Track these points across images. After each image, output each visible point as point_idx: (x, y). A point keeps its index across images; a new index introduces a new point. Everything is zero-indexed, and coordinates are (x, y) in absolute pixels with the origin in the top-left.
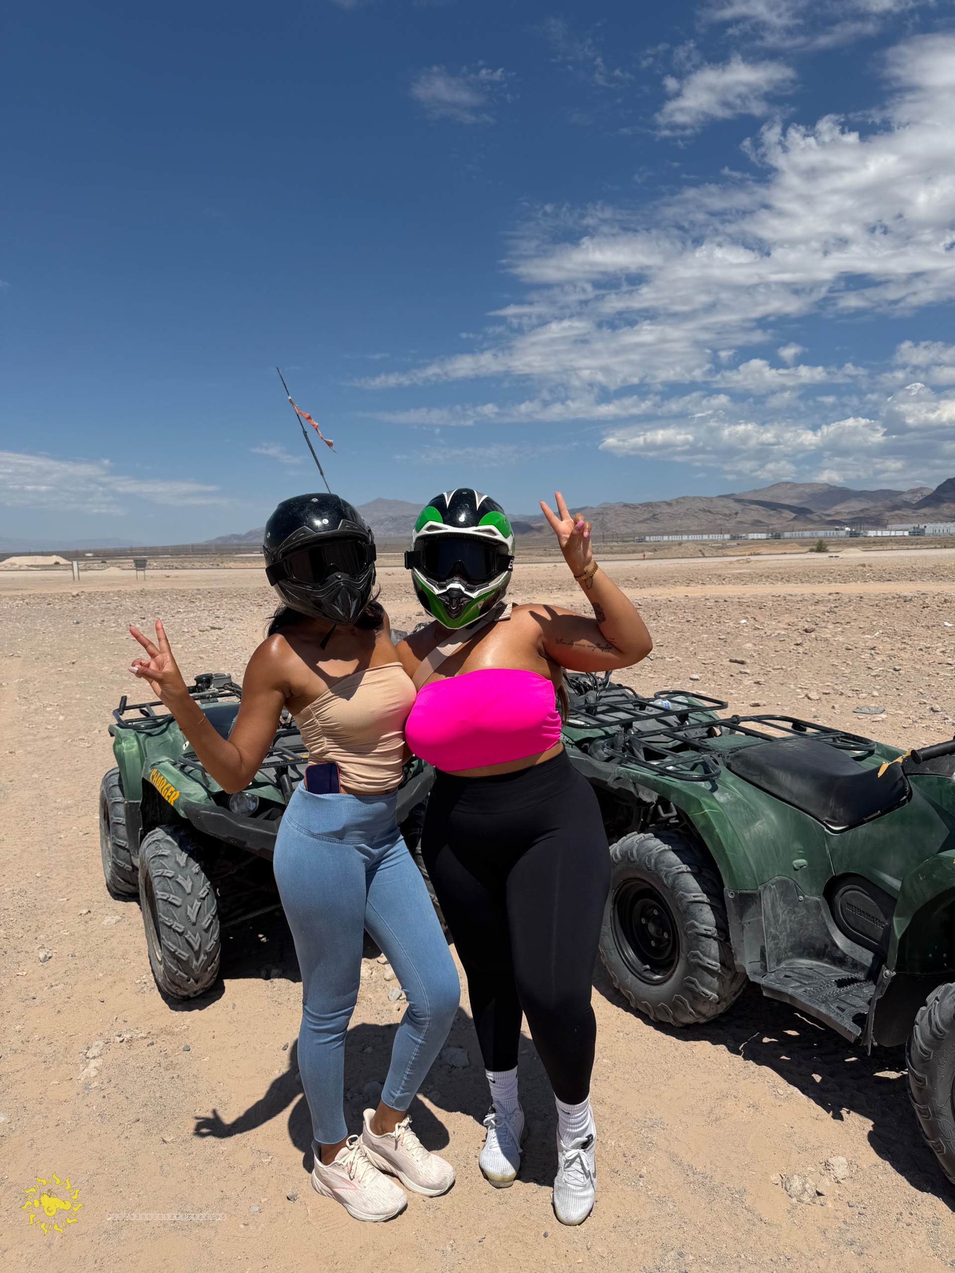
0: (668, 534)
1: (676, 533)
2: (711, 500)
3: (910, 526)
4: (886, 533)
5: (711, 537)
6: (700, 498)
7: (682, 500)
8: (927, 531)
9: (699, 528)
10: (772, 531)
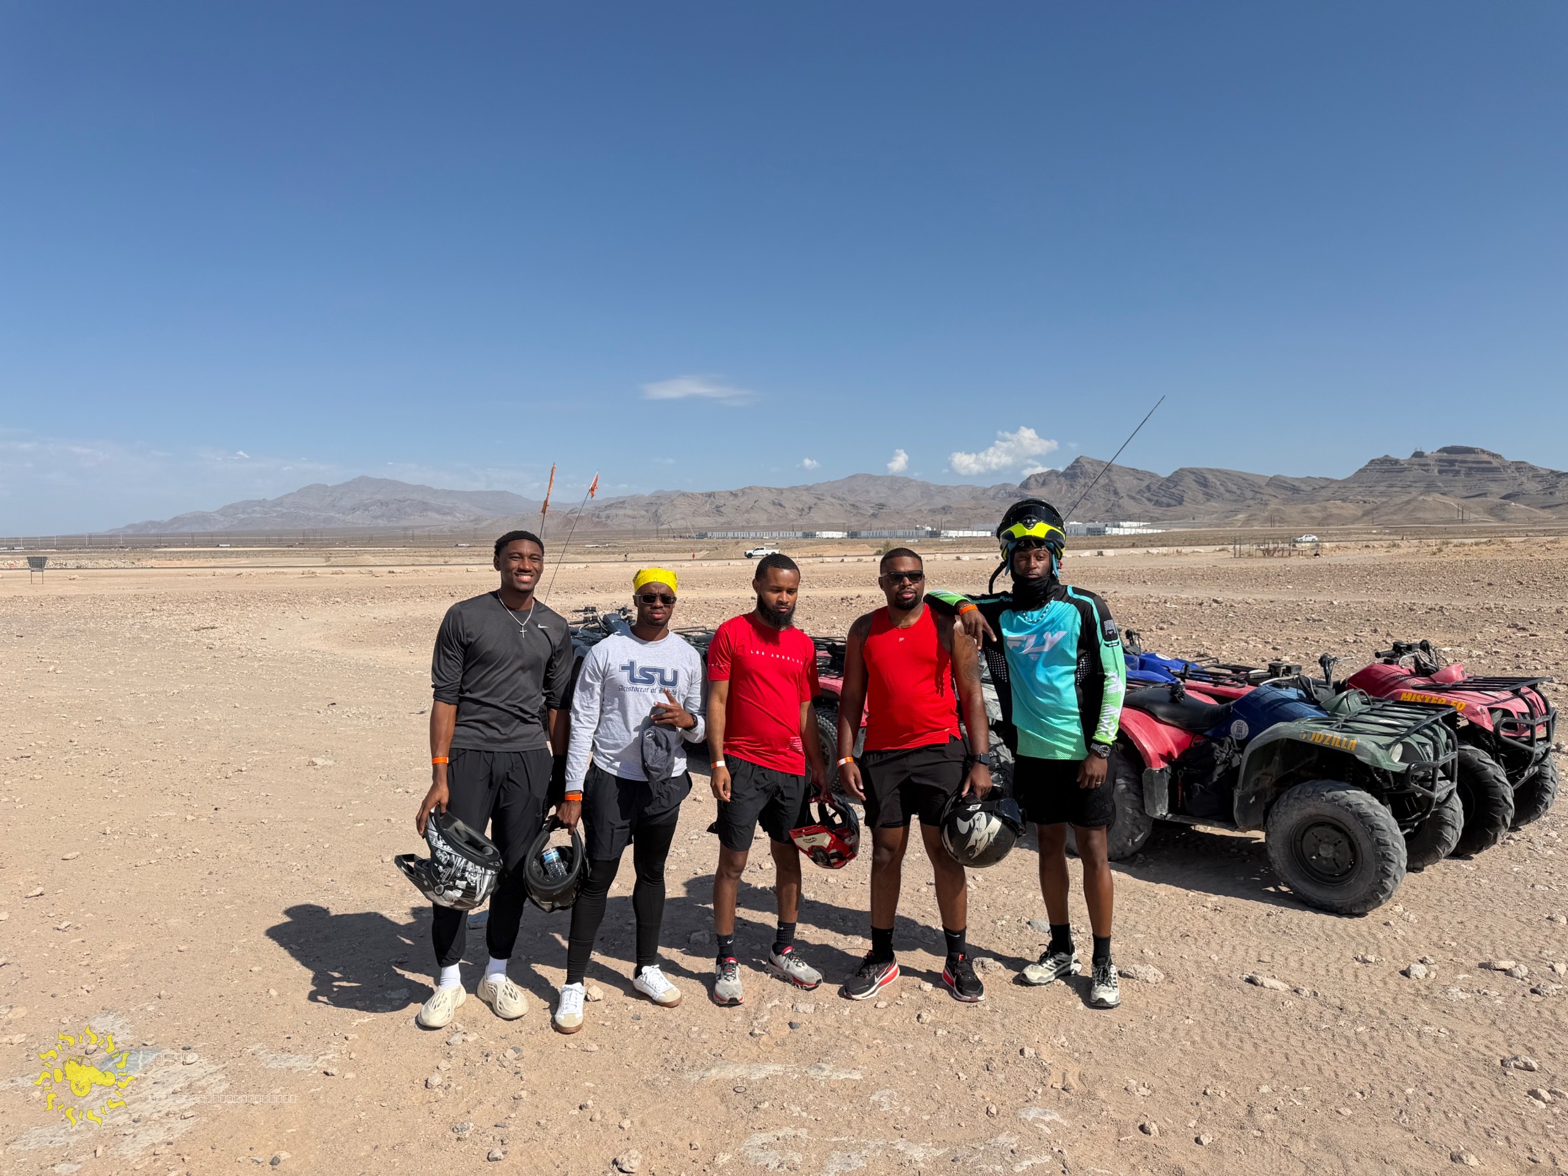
0: (733, 530)
1: (743, 528)
2: (781, 491)
4: (968, 533)
6: (769, 489)
10: (850, 528)
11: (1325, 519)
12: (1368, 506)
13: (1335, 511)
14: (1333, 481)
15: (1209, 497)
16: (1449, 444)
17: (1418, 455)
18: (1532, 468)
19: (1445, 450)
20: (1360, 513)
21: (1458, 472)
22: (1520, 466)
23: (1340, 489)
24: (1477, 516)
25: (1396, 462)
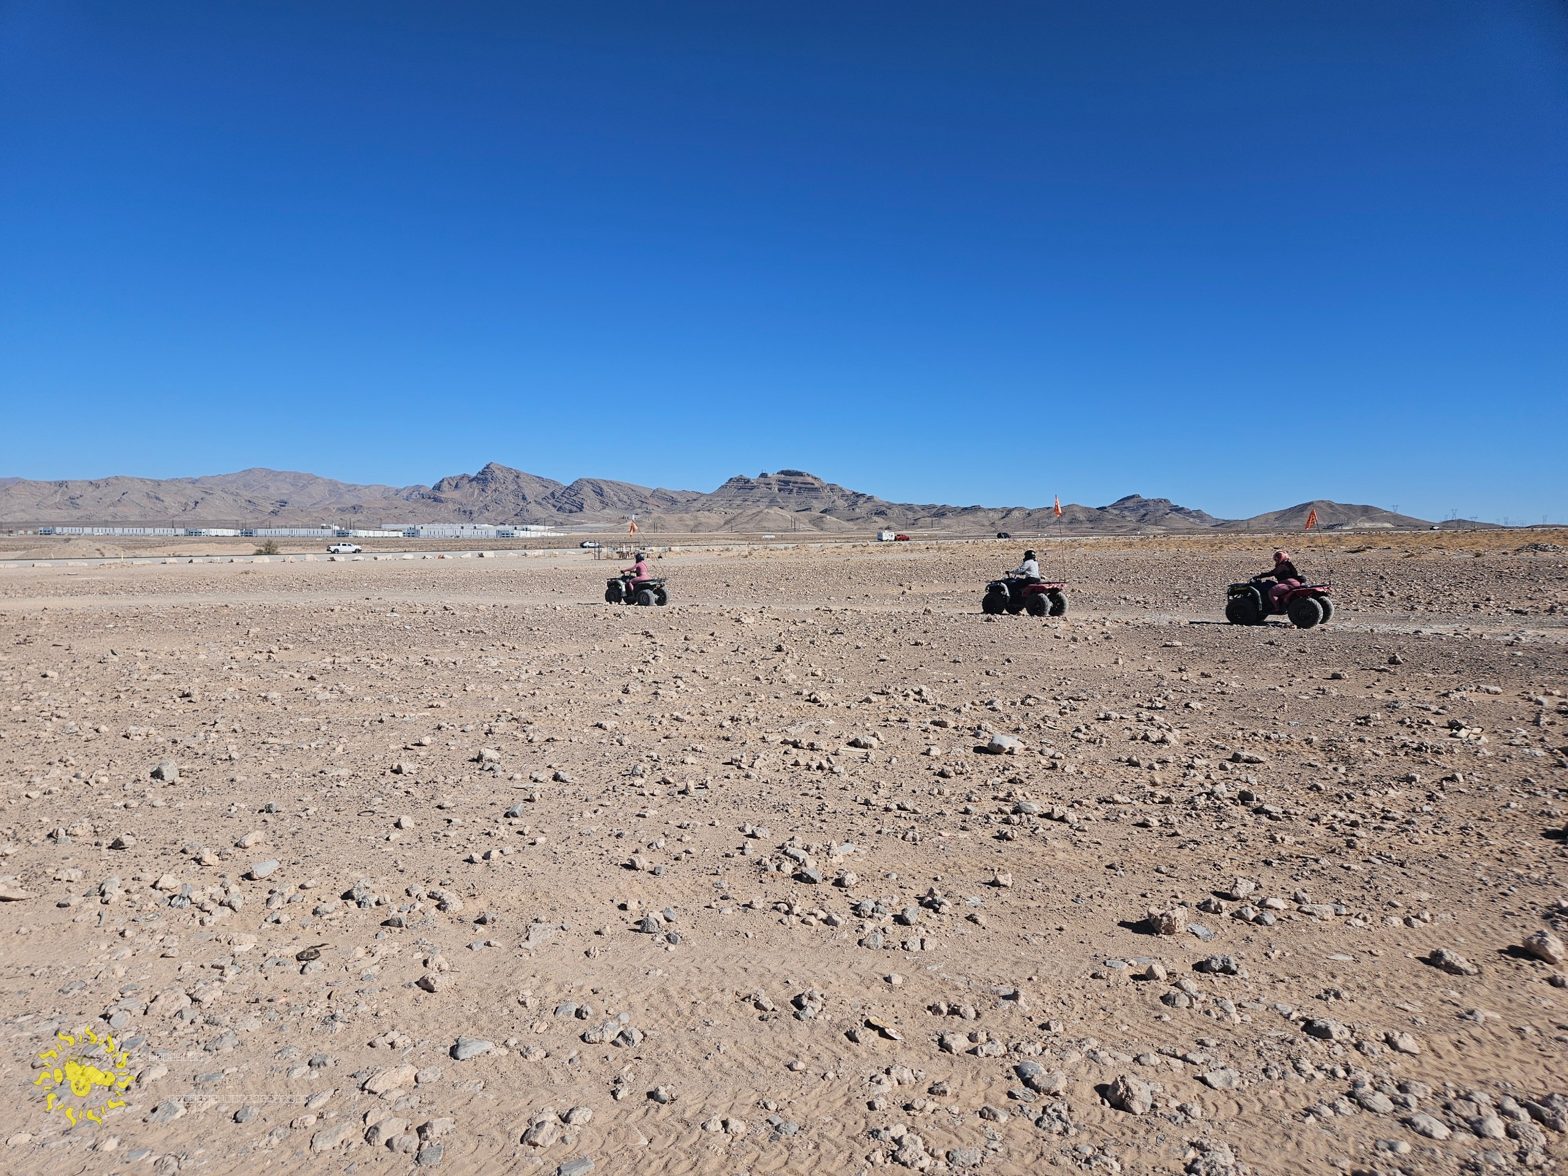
0: (93, 525)
1: (106, 524)
2: (158, 483)
3: (406, 527)
4: (379, 534)
5: (157, 530)
6: (142, 480)
7: (115, 481)
8: (423, 533)
9: (143, 519)
10: (244, 526)
11: (696, 526)
12: (728, 517)
13: (703, 520)
14: (702, 495)
15: (605, 505)
16: (785, 469)
17: (764, 475)
18: (841, 490)
19: (782, 472)
20: (722, 522)
21: (791, 491)
22: (833, 488)
23: (707, 502)
24: (805, 526)
25: (749, 481)
